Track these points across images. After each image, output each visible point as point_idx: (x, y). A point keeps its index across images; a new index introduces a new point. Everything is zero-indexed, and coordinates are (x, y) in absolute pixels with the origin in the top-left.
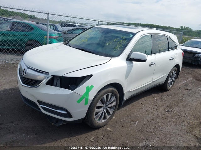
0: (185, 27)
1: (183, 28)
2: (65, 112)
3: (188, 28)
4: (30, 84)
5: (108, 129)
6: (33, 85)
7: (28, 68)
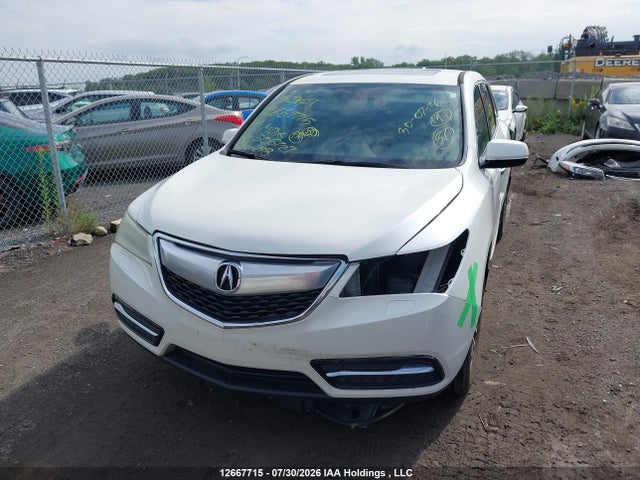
0: (362, 59)
1: (360, 62)
2: (428, 369)
3: (372, 59)
4: (266, 314)
5: (487, 383)
6: (278, 313)
7: (238, 260)
